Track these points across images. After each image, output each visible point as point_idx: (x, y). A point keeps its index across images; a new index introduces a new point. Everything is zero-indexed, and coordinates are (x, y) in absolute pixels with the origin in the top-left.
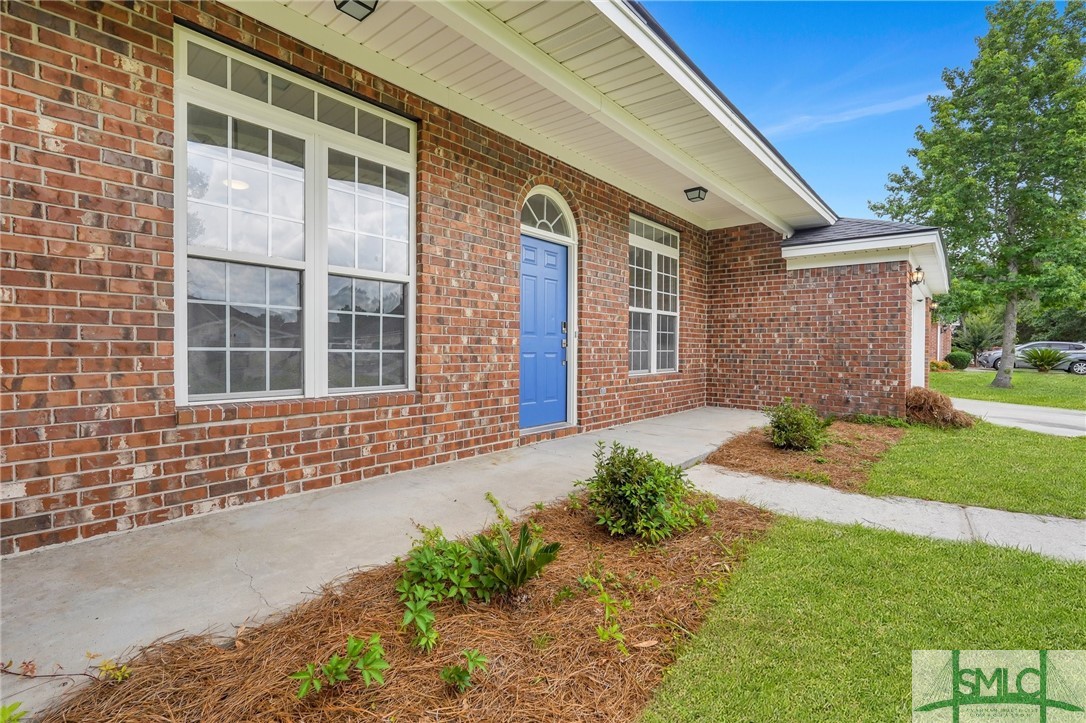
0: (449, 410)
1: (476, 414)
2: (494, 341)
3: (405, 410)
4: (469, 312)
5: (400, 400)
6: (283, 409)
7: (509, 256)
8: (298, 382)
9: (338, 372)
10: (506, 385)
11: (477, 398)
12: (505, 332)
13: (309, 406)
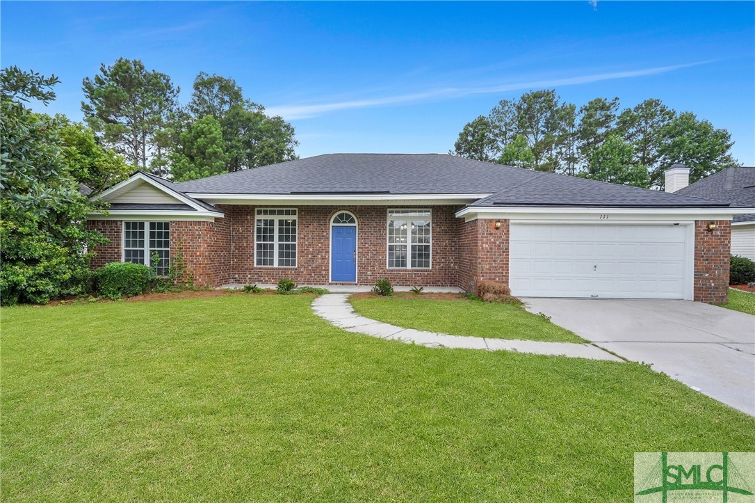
0: (305, 273)
1: (313, 274)
2: (320, 256)
3: (293, 272)
4: (311, 249)
5: (294, 269)
6: (270, 269)
7: (325, 234)
8: (273, 264)
9: (281, 263)
10: (323, 268)
11: (314, 271)
12: (323, 254)
13: (274, 269)
